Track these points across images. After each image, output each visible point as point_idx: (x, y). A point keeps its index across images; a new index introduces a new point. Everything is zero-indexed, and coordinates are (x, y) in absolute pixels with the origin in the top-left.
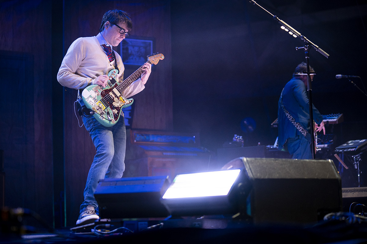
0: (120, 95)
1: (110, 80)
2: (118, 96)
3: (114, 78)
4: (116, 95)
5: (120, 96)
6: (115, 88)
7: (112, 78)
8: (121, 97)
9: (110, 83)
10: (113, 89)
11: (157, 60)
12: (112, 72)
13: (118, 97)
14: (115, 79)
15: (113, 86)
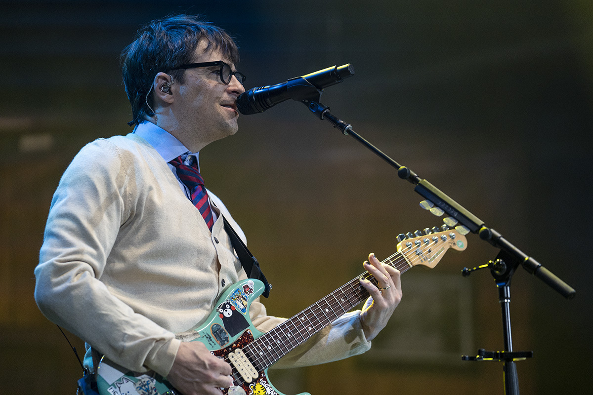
0: (256, 376)
1: (224, 319)
2: (250, 381)
3: (243, 310)
4: (239, 375)
5: (255, 381)
6: (237, 350)
7: (235, 312)
8: (258, 387)
9: (221, 331)
10: (231, 354)
11: (433, 254)
12: (238, 290)
13: (246, 386)
14: (245, 314)
15: (232, 340)
